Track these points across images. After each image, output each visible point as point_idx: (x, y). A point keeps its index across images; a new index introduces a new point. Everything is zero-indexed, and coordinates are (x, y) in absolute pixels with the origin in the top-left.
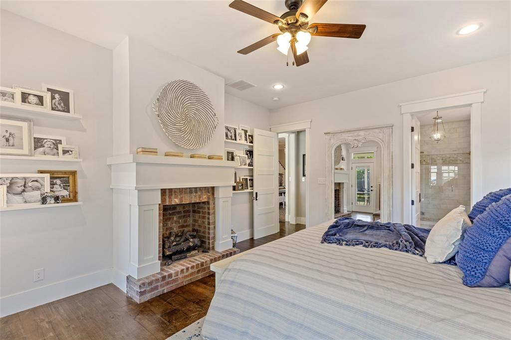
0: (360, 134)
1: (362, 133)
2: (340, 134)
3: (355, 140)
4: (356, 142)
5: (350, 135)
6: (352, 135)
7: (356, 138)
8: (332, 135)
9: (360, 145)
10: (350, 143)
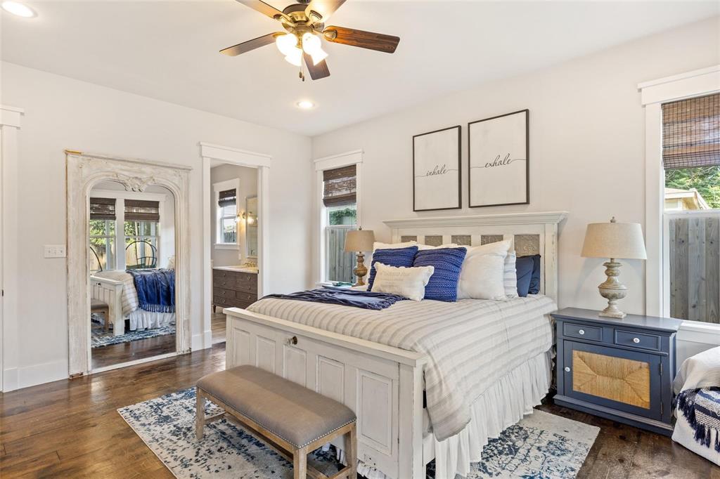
0: (143, 169)
1: (148, 169)
2: (104, 162)
3: (136, 178)
4: (138, 182)
5: (123, 167)
6: (129, 168)
7: (139, 176)
8: (86, 158)
9: (143, 188)
10: (126, 181)
